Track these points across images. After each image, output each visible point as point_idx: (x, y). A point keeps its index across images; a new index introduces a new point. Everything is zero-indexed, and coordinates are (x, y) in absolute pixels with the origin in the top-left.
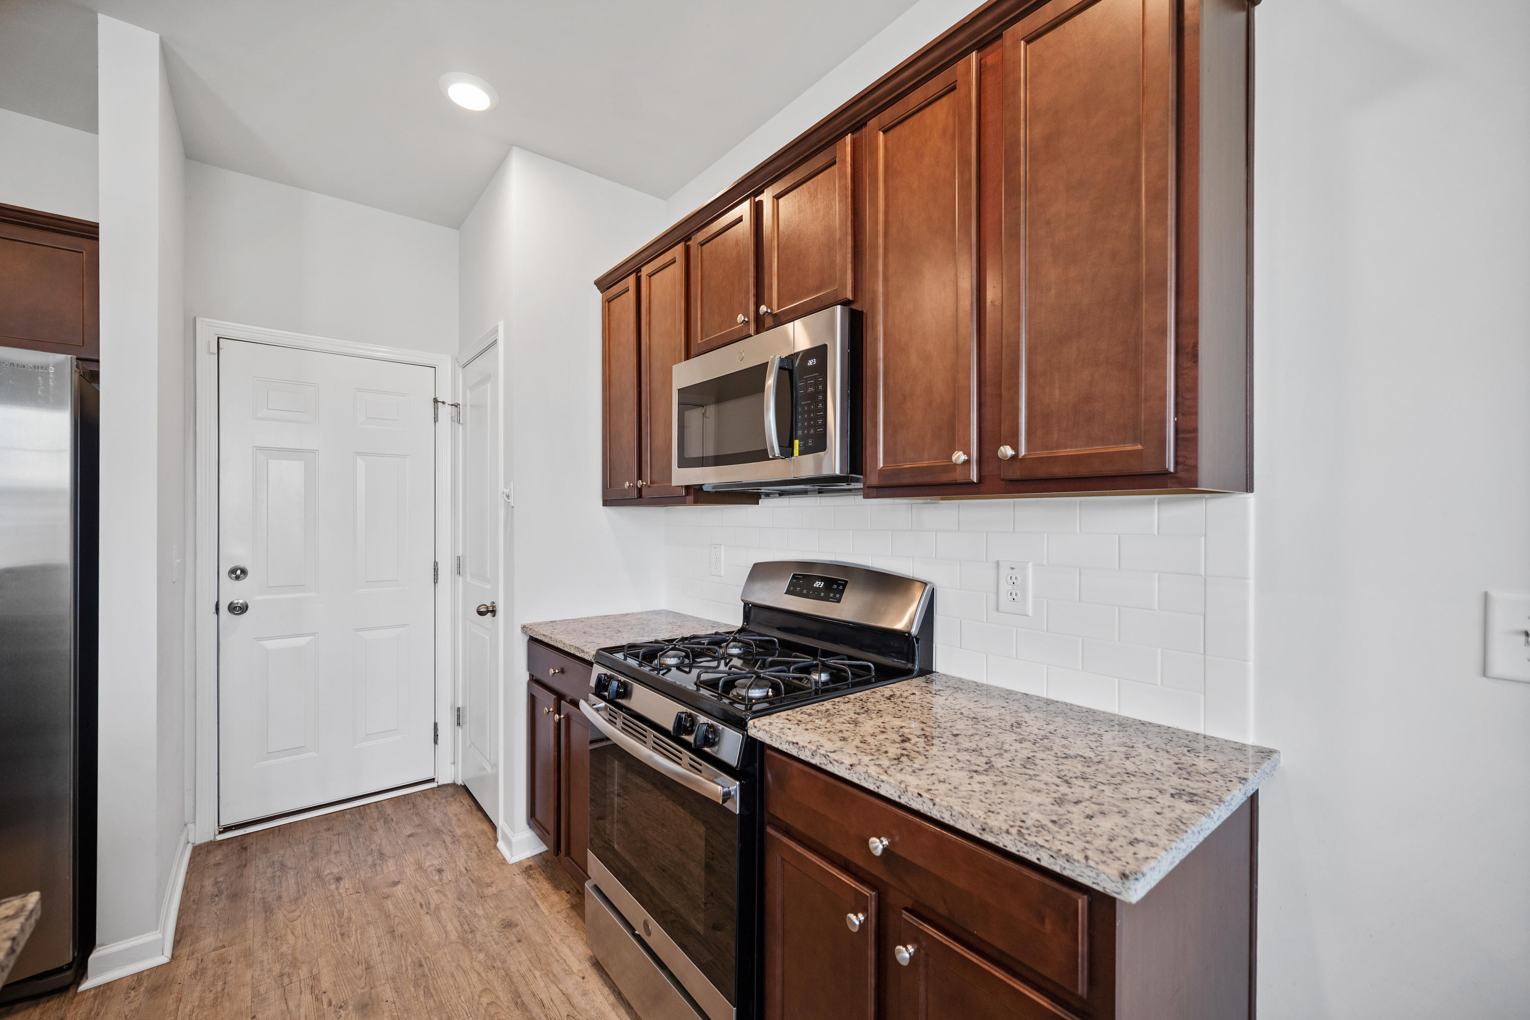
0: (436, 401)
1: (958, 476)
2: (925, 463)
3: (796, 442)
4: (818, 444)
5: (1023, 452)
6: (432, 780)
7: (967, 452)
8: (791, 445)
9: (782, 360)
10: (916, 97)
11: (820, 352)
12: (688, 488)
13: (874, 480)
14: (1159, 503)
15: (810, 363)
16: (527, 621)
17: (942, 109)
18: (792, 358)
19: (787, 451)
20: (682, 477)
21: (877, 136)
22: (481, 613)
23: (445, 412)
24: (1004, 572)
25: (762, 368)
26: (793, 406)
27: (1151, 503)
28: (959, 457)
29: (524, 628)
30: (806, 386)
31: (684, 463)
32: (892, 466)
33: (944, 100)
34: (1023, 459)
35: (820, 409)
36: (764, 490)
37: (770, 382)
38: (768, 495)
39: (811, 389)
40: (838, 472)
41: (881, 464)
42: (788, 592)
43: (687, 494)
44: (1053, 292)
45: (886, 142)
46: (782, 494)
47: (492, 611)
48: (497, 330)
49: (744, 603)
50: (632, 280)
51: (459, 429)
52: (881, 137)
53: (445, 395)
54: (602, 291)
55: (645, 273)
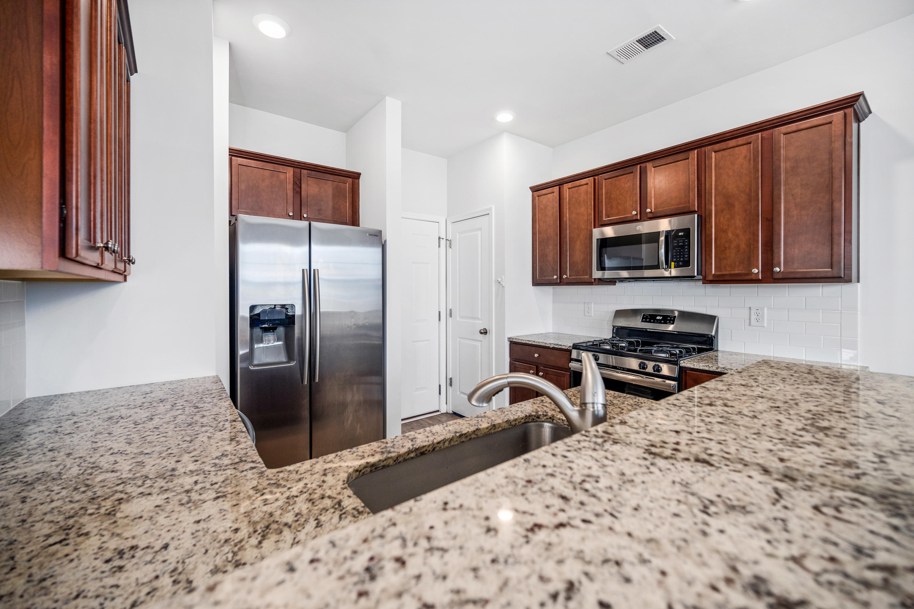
0: (439, 238)
1: (753, 277)
2: (736, 272)
3: (675, 264)
4: (686, 263)
5: (782, 270)
6: (438, 411)
7: (758, 269)
8: (671, 264)
9: (666, 232)
10: (732, 143)
11: (687, 230)
12: (596, 279)
13: (710, 278)
14: (822, 286)
15: (680, 234)
16: (510, 336)
17: (744, 149)
18: (671, 231)
19: (669, 266)
20: (598, 273)
21: (712, 153)
22: (481, 333)
23: (443, 242)
24: (753, 311)
27: (819, 286)
28: (754, 270)
29: (509, 338)
30: (680, 242)
31: (601, 268)
32: (718, 273)
33: (745, 146)
34: (783, 272)
35: (686, 252)
39: (682, 243)
40: (694, 274)
41: (713, 272)
42: (642, 321)
43: (595, 281)
44: (795, 218)
45: (715, 156)
47: (486, 333)
48: (490, 209)
49: (614, 327)
50: (556, 189)
51: (450, 251)
52: (713, 154)
53: (443, 236)
54: (533, 192)
55: (566, 187)
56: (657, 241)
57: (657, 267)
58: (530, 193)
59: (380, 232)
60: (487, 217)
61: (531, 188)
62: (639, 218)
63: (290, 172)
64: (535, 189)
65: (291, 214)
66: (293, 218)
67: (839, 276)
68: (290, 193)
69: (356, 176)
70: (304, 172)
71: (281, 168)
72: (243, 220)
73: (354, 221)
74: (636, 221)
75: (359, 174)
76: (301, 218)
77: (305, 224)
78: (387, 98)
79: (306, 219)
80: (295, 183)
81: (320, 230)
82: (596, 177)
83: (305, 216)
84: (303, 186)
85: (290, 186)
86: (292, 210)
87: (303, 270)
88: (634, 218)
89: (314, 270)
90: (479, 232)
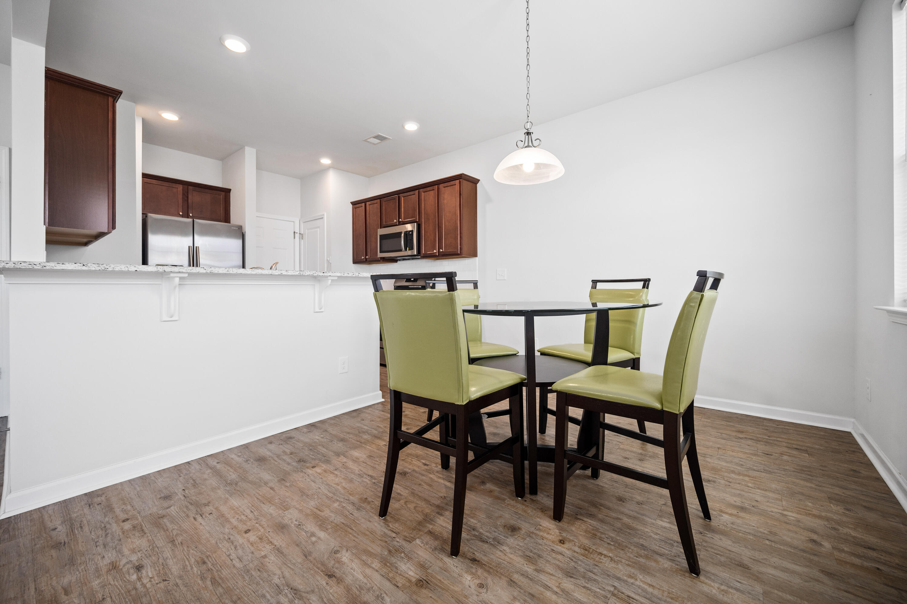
0: (294, 233)
1: (435, 254)
2: (431, 252)
3: (408, 248)
4: (412, 248)
5: (444, 250)
7: (436, 250)
8: (407, 249)
9: (405, 232)
10: (429, 189)
11: (412, 231)
12: (381, 258)
13: (422, 255)
15: (410, 233)
17: (432, 192)
18: (407, 231)
19: (406, 250)
20: (380, 255)
23: (297, 236)
25: (401, 233)
26: (407, 241)
27: (466, 259)
28: (435, 251)
30: (409, 238)
31: (381, 252)
32: (425, 253)
34: (444, 252)
35: (412, 242)
36: (398, 258)
37: (403, 235)
38: (400, 260)
39: (410, 238)
40: (416, 254)
41: (423, 253)
43: (381, 259)
46: (404, 260)
48: (324, 215)
49: (395, 286)
50: (363, 204)
51: (302, 241)
52: (423, 193)
53: (297, 231)
54: (353, 205)
55: (368, 203)
56: (401, 237)
57: (401, 250)
58: (351, 206)
59: (241, 226)
60: (321, 220)
61: (352, 203)
62: (398, 224)
63: (180, 187)
64: (354, 204)
65: (181, 213)
66: (182, 216)
67: (457, 253)
68: (180, 201)
69: (228, 191)
70: (190, 187)
71: (174, 185)
72: (151, 217)
73: (227, 219)
74: (397, 225)
75: (230, 190)
76: (188, 217)
77: (190, 220)
78: (246, 147)
79: (191, 217)
80: (183, 194)
81: (200, 224)
82: (381, 199)
83: (191, 215)
84: (190, 197)
85: (180, 197)
86: (182, 211)
87: (189, 247)
88: (396, 224)
89: (196, 247)
90: (318, 229)
